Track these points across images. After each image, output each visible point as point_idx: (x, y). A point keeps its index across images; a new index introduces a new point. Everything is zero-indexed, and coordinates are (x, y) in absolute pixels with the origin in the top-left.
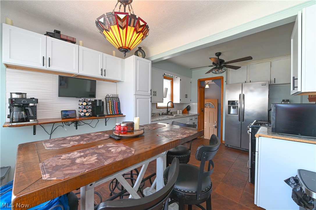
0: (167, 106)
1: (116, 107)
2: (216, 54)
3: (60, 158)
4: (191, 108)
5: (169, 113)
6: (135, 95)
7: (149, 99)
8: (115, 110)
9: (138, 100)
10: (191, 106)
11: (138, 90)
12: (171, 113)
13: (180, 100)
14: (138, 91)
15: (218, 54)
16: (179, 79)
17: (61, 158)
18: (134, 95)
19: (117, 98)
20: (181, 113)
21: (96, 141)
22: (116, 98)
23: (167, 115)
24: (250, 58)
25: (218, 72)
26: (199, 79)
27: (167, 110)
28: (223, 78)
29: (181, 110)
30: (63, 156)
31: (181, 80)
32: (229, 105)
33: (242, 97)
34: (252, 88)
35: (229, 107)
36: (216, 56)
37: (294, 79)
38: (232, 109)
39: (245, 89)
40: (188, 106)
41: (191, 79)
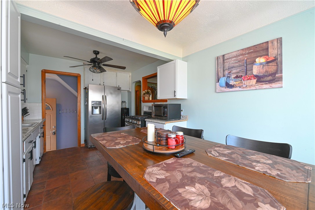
2: (94, 51)
3: (281, 173)
6: (5, 83)
7: (20, 96)
9: (9, 97)
11: (9, 71)
14: (9, 73)
15: (96, 52)
17: (279, 173)
21: (204, 165)
24: (124, 68)
25: (96, 71)
30: (274, 174)
32: (93, 106)
33: (104, 98)
34: (112, 91)
35: (92, 107)
36: (94, 53)
37: (175, 92)
38: (94, 110)
39: (107, 91)
40: (26, 108)
41: (27, 66)
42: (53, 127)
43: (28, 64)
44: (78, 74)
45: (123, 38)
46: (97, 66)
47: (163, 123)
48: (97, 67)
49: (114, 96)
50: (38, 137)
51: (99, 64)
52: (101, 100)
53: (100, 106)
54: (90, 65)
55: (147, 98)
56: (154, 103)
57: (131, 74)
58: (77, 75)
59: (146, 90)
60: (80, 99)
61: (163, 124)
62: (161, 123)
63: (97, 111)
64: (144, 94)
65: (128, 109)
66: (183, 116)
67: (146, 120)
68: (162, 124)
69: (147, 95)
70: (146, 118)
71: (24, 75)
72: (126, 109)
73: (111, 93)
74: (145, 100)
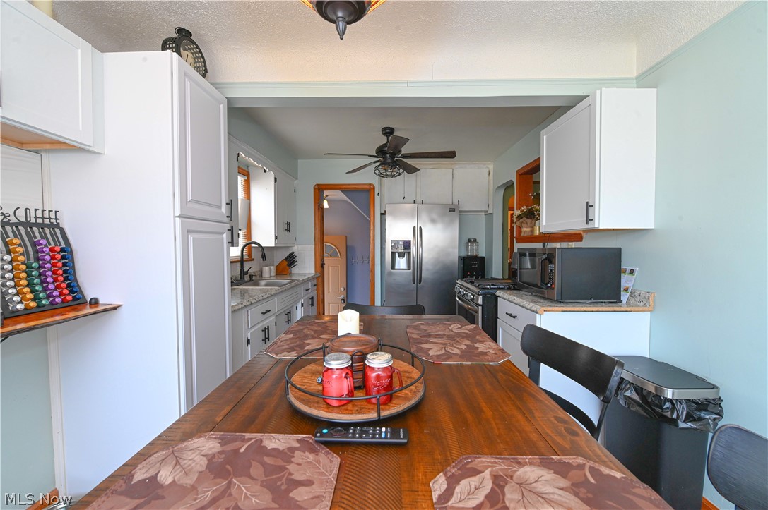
0: (239, 254)
1: (54, 273)
2: (384, 129)
4: (297, 259)
5: (247, 278)
6: (179, 217)
7: (225, 235)
8: (51, 286)
9: (191, 239)
10: (296, 253)
11: (190, 198)
12: (251, 276)
13: (276, 238)
14: (192, 201)
15: (388, 131)
16: (271, 176)
18: (178, 219)
19: (52, 226)
20: (273, 273)
22: (47, 226)
23: (241, 284)
24: (451, 155)
26: (318, 185)
27: (242, 269)
28: (374, 188)
29: (272, 267)
31: (276, 180)
32: (393, 251)
33: (418, 232)
34: (435, 216)
35: (393, 254)
36: (384, 134)
37: (589, 206)
38: (397, 259)
39: (424, 216)
40: (292, 254)
41: (296, 182)
42: (342, 289)
43: (297, 179)
44: (371, 185)
45: (406, 80)
46: (389, 161)
47: (534, 308)
48: (389, 164)
49: (440, 226)
50: (299, 305)
51: (393, 156)
52: (409, 237)
53: (409, 251)
54: (375, 162)
55: (529, 229)
56: (544, 246)
57: (491, 167)
58: (368, 187)
59: (525, 207)
60: (374, 236)
61: (534, 311)
62: (529, 307)
63: (401, 263)
64: (519, 217)
65: (483, 259)
66: (637, 294)
67: (498, 293)
68: (530, 310)
69: (529, 221)
70: (499, 289)
71: (231, 201)
72: (476, 258)
73: (433, 221)
74: (522, 235)
